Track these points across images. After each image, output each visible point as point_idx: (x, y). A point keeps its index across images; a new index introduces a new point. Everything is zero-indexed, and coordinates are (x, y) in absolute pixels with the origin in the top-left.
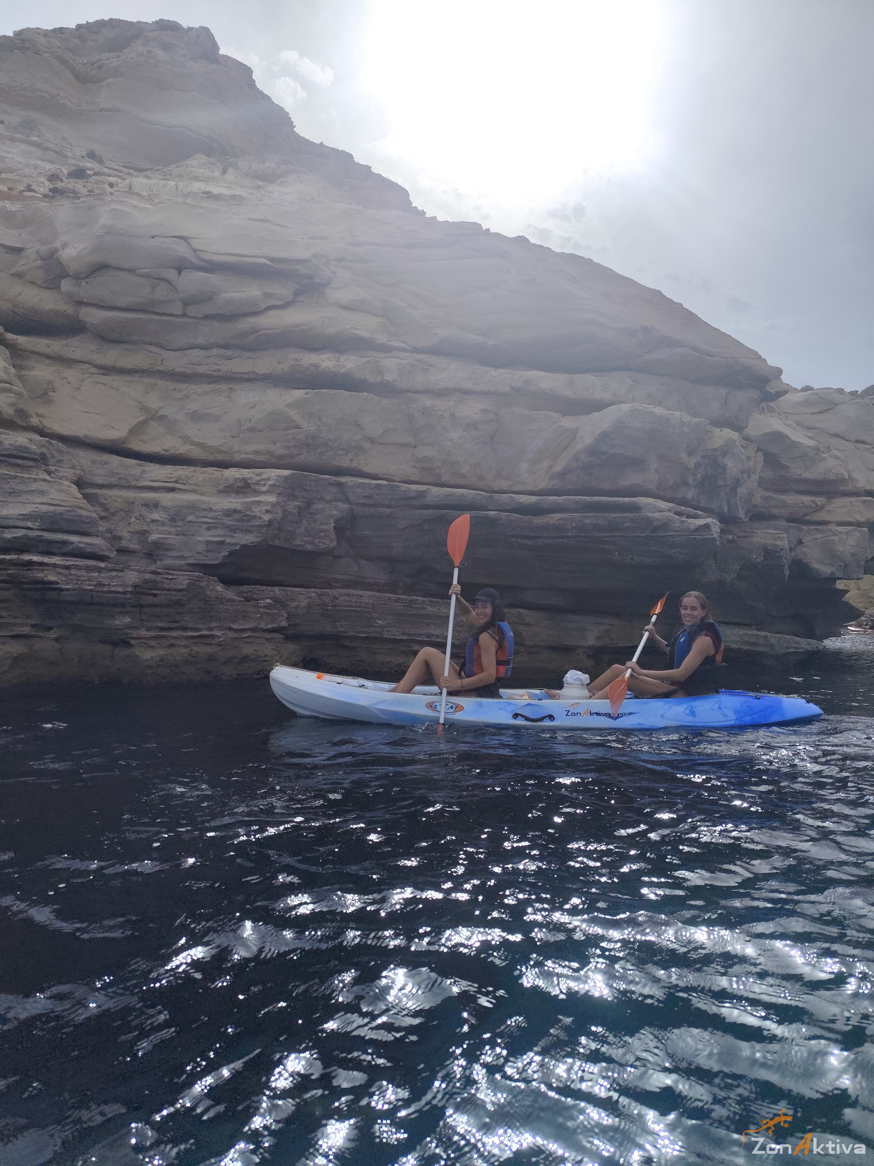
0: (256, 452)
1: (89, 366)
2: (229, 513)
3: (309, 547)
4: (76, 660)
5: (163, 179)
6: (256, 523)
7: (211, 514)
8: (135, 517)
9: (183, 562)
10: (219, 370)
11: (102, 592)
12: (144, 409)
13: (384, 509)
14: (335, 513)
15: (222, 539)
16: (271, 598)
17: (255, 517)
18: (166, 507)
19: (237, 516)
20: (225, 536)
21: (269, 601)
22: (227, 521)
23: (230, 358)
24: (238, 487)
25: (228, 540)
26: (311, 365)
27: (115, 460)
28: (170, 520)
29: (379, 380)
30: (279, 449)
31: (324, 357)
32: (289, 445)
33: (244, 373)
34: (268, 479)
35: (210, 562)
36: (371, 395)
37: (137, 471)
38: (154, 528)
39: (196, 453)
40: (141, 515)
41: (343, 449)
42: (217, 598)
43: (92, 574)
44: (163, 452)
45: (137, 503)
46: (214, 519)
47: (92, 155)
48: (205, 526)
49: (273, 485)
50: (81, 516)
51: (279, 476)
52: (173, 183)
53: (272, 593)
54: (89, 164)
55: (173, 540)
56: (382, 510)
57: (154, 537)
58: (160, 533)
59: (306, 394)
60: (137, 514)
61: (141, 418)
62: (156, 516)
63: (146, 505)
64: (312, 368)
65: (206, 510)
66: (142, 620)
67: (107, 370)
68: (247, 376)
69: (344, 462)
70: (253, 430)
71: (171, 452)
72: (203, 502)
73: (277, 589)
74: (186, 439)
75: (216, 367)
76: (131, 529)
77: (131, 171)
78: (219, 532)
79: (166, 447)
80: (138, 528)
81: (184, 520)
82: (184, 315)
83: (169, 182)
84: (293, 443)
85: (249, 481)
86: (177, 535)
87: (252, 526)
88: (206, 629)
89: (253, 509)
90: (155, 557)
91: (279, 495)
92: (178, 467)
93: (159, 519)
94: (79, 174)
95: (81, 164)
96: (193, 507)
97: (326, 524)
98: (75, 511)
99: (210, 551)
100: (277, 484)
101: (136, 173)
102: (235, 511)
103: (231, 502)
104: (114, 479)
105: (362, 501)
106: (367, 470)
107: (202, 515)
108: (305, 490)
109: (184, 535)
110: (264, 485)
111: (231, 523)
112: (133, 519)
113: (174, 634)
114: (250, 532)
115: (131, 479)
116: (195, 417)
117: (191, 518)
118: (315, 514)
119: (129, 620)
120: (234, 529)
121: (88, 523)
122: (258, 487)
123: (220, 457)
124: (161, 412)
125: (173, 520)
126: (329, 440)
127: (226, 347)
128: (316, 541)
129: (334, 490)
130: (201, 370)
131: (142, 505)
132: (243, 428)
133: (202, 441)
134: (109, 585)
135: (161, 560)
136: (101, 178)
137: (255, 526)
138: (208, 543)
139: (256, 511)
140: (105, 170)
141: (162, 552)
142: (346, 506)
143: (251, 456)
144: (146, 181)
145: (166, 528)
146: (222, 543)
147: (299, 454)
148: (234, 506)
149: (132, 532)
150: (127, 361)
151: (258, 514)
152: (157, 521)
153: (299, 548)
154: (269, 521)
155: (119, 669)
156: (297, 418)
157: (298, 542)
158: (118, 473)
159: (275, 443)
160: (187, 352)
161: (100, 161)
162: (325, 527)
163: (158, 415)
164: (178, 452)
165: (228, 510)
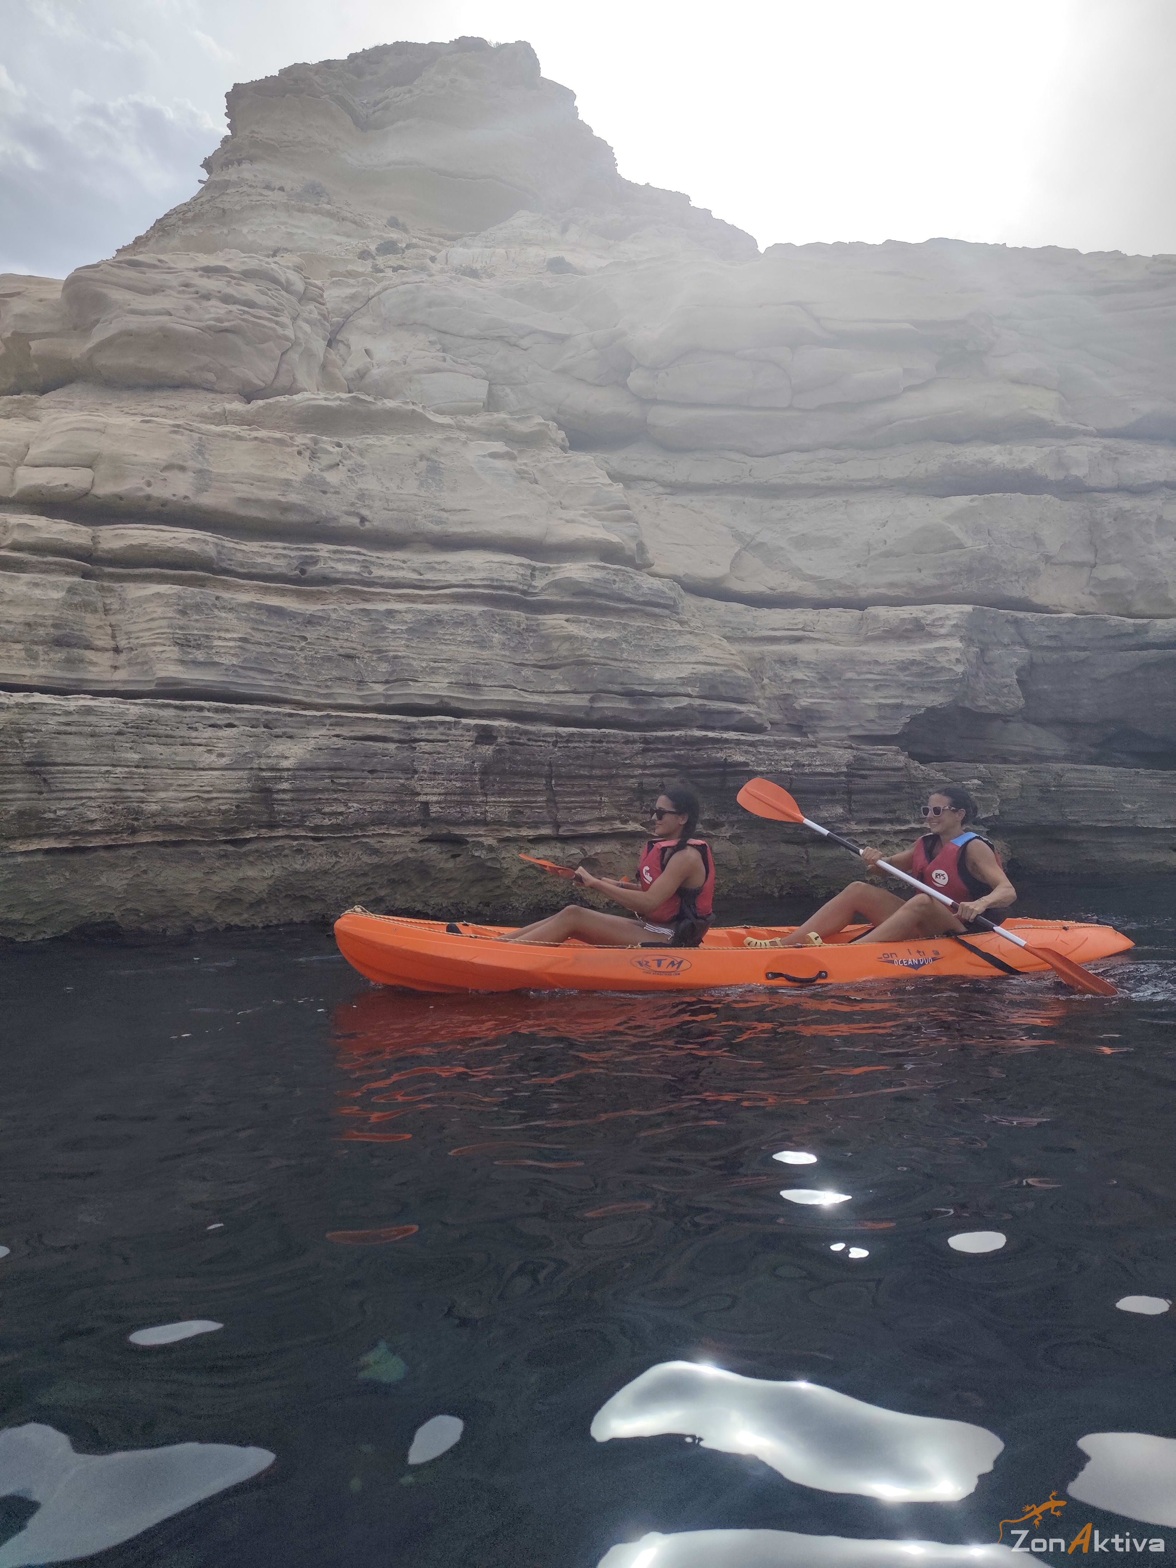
0: (892, 585)
1: (653, 484)
2: (904, 666)
3: (993, 709)
4: (753, 865)
5: (486, 247)
6: (944, 677)
7: (878, 669)
8: (768, 678)
9: (844, 735)
10: (829, 478)
11: (803, 774)
12: (738, 536)
13: (1075, 653)
14: (1015, 660)
15: (899, 701)
16: (979, 778)
17: (943, 669)
18: (809, 663)
19: (915, 669)
20: (902, 697)
21: (976, 781)
22: (903, 677)
23: (841, 461)
24: (907, 630)
25: (907, 702)
26: (978, 461)
27: (721, 606)
28: (820, 680)
29: (1060, 475)
30: (926, 578)
31: (995, 448)
32: (943, 571)
33: (864, 480)
34: (947, 618)
35: (889, 733)
36: (1053, 498)
37: (748, 619)
38: (802, 691)
39: (811, 590)
40: (776, 675)
41: (1016, 573)
42: (924, 778)
43: (787, 751)
44: (769, 592)
45: (767, 660)
46: (884, 674)
47: (393, 223)
48: (871, 685)
49: (955, 626)
50: (739, 678)
51: (962, 612)
52: (501, 251)
53: (976, 771)
54: (394, 235)
55: (830, 705)
56: (1073, 654)
57: (804, 702)
58: (811, 697)
59: (972, 501)
60: (771, 674)
61: (737, 549)
62: (799, 675)
63: (781, 662)
64: (979, 466)
65: (869, 663)
66: (850, 811)
67: (675, 488)
68: (868, 484)
69: (1015, 591)
70: (887, 555)
71: (779, 591)
72: (864, 653)
73: (981, 767)
74: (796, 572)
75: (824, 475)
76: (767, 694)
77: (442, 240)
78: (892, 692)
79: (772, 584)
80: (776, 692)
81: (840, 679)
82: (790, 407)
83: (497, 250)
84: (950, 569)
85: (922, 621)
86: (833, 699)
87: (937, 682)
88: (915, 821)
89: (939, 659)
90: (805, 730)
91: (962, 639)
92: (793, 611)
93: (805, 678)
94: (388, 248)
95: (385, 235)
96: (851, 661)
97: (1006, 677)
98: (733, 672)
99: (884, 718)
100: (960, 623)
101: (448, 243)
102: (913, 662)
103: (903, 651)
104: (727, 629)
105: (1045, 644)
106: (1037, 600)
107: (865, 670)
108: (983, 632)
109: (842, 698)
110: (942, 626)
111: (908, 678)
112: (766, 681)
113: (888, 827)
114: (935, 690)
115: (746, 630)
116: (802, 542)
117: (850, 675)
118: (991, 663)
119: (842, 811)
120: (911, 688)
121: (745, 687)
122: (933, 630)
123: (840, 594)
124: (759, 539)
125: (823, 679)
126: (1003, 561)
127: (836, 447)
128: (1002, 700)
129: (1012, 630)
130: (804, 479)
131: (775, 661)
132: (872, 553)
133: (818, 574)
134: (810, 765)
135: (814, 732)
136: (421, 251)
137: (942, 682)
138: (880, 706)
139: (943, 660)
140: (414, 241)
141: (816, 723)
142: (1027, 651)
143: (882, 591)
144: (466, 250)
145: (818, 690)
146: (898, 707)
147: (956, 584)
148: (910, 656)
149: (770, 699)
150: (704, 475)
151: (947, 665)
152: (803, 681)
153: (983, 710)
154: (963, 673)
155: (816, 877)
156: (960, 535)
157: (981, 703)
158: (730, 622)
159: (920, 570)
160: (781, 456)
161: (406, 230)
162: (1008, 681)
163: (753, 543)
164: (789, 590)
165: (902, 661)
